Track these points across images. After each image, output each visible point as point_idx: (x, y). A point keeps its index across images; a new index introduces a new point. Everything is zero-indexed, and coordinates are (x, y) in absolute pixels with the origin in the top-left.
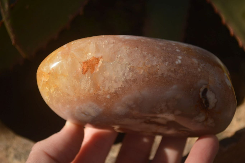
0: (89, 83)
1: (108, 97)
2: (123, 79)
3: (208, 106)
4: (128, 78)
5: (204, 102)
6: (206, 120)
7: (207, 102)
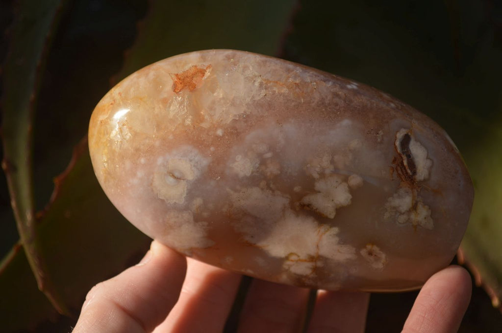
0: (184, 106)
1: (220, 132)
2: (248, 100)
3: (415, 173)
4: (257, 98)
5: (405, 163)
6: (414, 207)
7: (412, 165)
